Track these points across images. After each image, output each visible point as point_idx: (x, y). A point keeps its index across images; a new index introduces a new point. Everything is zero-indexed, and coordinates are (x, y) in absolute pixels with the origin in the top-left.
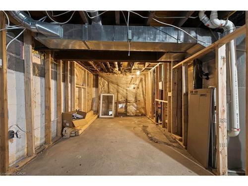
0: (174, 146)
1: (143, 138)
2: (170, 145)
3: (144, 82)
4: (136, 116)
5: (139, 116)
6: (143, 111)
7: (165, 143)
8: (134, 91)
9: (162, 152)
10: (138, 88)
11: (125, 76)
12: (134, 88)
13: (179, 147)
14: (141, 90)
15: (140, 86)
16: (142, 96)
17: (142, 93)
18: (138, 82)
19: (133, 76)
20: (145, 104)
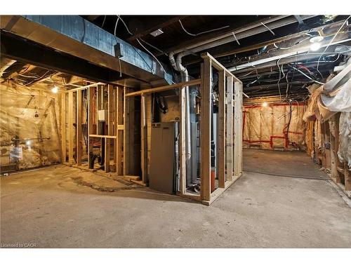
0: (135, 188)
1: (92, 193)
2: (129, 189)
3: (57, 106)
4: (41, 166)
5: (47, 166)
6: (56, 156)
7: (122, 189)
8: (37, 121)
9: (129, 198)
10: (46, 115)
11: (11, 90)
12: (37, 116)
13: (140, 187)
14: (52, 119)
15: (50, 113)
16: (53, 130)
17: (53, 125)
18: (44, 105)
19: (35, 93)
20: (60, 143)
